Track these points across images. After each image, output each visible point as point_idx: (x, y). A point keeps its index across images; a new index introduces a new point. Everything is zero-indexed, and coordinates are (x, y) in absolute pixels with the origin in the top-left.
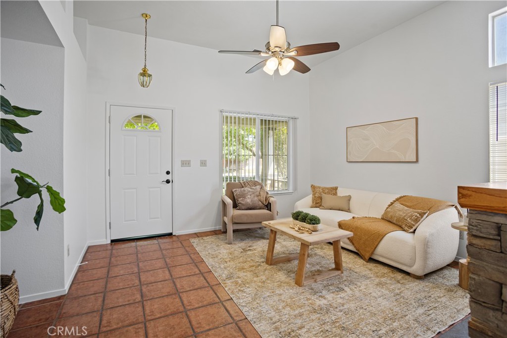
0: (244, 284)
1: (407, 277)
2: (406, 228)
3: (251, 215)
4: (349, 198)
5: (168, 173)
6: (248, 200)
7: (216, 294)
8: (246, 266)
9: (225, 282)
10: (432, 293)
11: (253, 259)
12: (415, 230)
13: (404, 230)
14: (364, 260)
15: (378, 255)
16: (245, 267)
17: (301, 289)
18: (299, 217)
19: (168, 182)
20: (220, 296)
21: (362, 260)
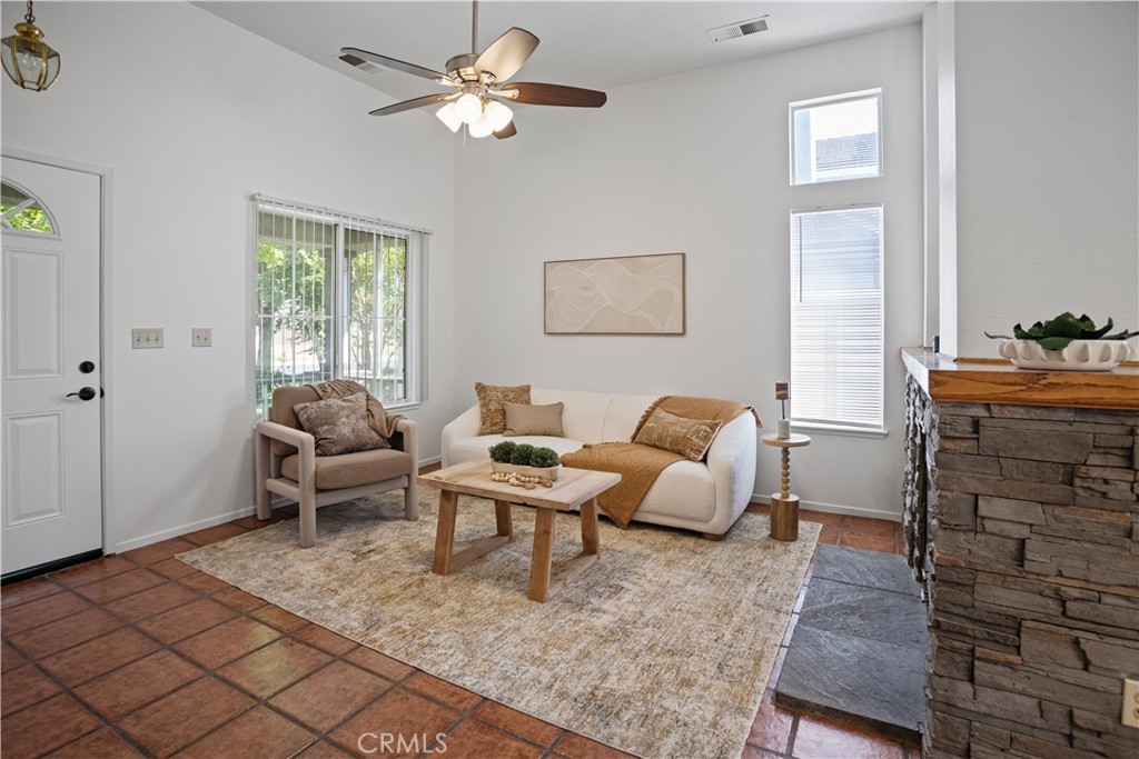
0: (422, 630)
1: (701, 541)
2: (693, 455)
3: (363, 467)
4: (560, 407)
5: (86, 367)
6: (345, 429)
7: (370, 672)
8: (393, 587)
9: (369, 638)
10: (748, 557)
11: (395, 569)
12: (706, 455)
13: (689, 459)
14: (618, 527)
15: (645, 512)
16: (393, 592)
17: (547, 608)
18: (512, 456)
19: (86, 394)
20: (383, 673)
21: (614, 528)
